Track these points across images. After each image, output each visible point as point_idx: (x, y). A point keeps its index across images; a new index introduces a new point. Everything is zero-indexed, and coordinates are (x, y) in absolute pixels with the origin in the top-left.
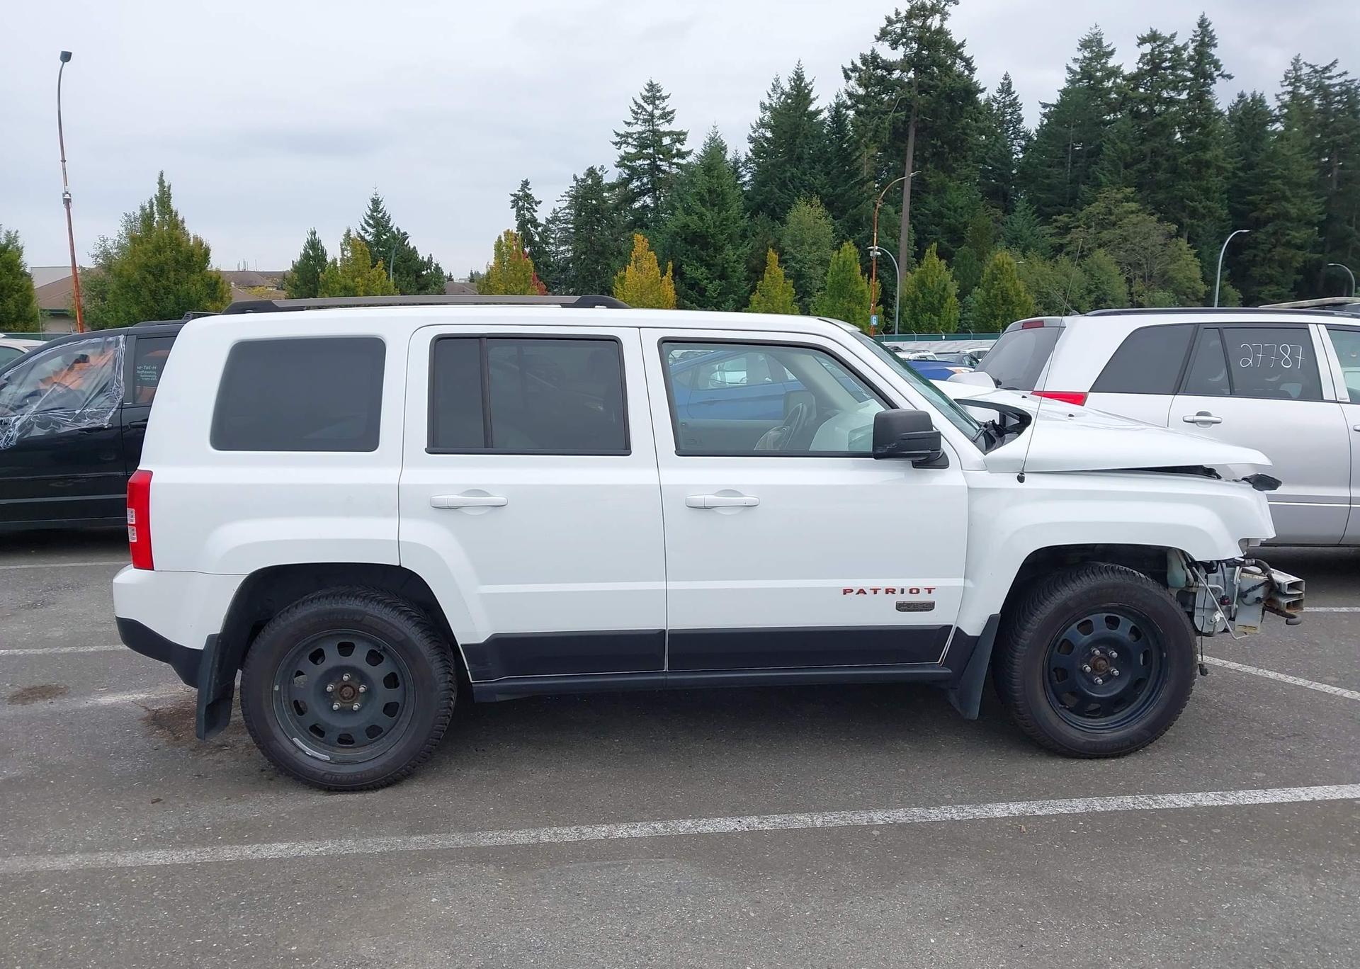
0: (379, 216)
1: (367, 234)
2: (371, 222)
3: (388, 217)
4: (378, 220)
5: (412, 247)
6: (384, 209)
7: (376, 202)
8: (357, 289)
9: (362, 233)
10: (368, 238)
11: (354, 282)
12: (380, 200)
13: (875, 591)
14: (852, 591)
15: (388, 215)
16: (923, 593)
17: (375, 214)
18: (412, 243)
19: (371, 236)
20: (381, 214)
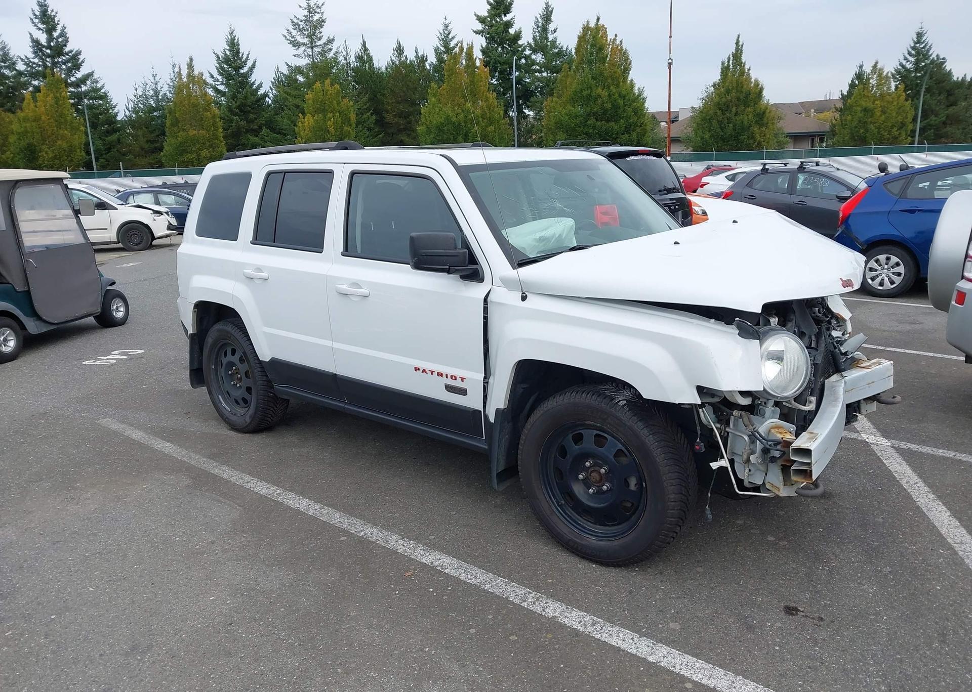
0: (921, 46)
1: (909, 63)
2: (913, 52)
3: (930, 47)
4: (920, 50)
5: (948, 70)
6: (927, 40)
7: (920, 35)
8: (876, 110)
9: (904, 62)
10: (909, 66)
11: (873, 104)
12: (924, 32)
13: (432, 372)
14: (419, 369)
15: (930, 45)
16: (459, 380)
17: (918, 45)
18: (948, 66)
19: (911, 64)
20: (924, 45)
